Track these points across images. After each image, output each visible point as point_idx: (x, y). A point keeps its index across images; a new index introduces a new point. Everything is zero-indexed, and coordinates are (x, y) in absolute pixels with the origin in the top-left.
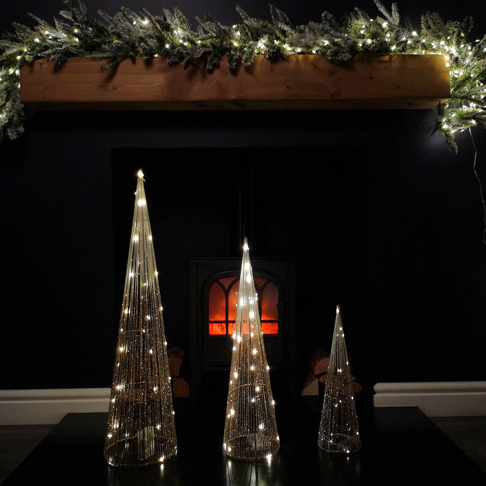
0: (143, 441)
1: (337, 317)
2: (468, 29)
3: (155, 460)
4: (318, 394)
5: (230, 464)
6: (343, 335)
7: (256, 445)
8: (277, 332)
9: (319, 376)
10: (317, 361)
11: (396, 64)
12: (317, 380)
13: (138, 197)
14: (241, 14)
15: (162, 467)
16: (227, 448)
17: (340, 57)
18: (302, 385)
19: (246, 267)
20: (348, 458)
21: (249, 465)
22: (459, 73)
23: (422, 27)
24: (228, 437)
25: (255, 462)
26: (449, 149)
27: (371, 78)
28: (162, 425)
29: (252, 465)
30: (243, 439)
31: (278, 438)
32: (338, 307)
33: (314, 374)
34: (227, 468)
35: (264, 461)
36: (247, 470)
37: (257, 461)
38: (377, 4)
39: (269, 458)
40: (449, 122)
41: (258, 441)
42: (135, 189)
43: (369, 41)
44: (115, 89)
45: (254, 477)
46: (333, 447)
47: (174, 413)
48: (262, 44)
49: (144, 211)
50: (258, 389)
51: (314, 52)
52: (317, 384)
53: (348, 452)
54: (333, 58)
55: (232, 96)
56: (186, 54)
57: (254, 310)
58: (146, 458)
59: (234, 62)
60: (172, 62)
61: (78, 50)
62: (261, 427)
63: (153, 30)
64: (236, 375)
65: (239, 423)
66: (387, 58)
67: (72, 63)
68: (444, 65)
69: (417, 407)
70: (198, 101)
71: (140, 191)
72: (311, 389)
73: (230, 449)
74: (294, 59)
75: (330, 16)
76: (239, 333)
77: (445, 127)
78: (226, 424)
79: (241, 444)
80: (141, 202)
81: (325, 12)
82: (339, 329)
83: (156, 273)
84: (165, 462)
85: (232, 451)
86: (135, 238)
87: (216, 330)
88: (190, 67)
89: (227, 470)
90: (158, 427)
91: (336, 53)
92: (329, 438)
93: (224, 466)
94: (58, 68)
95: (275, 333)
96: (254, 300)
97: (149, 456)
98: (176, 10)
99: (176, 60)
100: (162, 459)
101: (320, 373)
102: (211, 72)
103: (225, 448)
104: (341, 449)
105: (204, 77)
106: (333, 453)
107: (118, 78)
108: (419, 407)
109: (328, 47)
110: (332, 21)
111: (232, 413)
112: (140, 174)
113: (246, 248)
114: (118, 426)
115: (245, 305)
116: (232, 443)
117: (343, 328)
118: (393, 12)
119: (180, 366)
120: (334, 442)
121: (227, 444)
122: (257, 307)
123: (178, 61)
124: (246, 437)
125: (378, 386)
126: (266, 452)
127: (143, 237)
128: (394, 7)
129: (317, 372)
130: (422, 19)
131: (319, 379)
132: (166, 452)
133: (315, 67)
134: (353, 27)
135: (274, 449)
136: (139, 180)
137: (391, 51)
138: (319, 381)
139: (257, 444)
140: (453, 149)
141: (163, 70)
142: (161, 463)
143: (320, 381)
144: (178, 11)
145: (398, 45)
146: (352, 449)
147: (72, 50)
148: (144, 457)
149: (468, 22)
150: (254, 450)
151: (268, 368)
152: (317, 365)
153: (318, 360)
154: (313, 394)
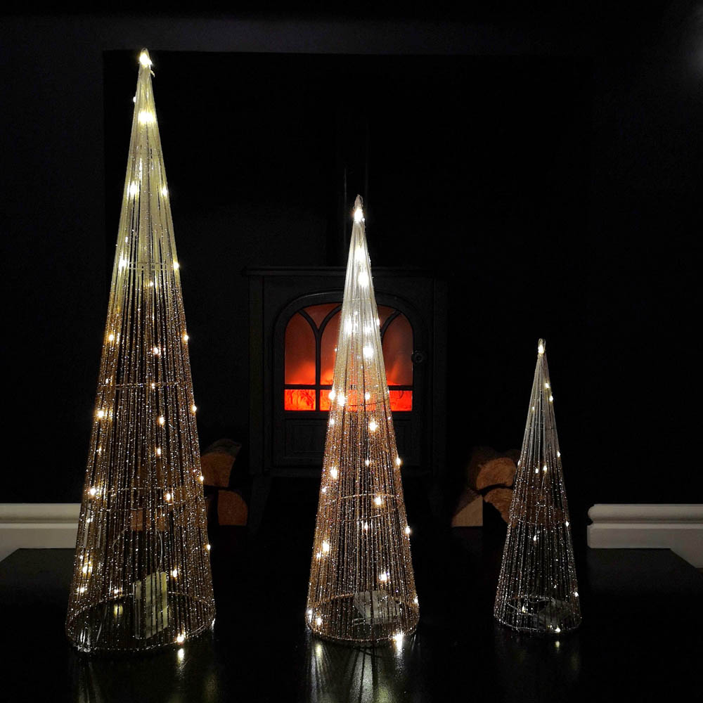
0: (143, 603)
1: (539, 363)
3: (166, 641)
4: (481, 524)
5: (319, 650)
6: (551, 399)
7: (372, 614)
8: (410, 409)
9: (484, 492)
10: (480, 466)
12: (481, 497)
13: (139, 107)
15: (181, 654)
16: (314, 618)
18: (452, 507)
19: (359, 255)
20: (558, 644)
21: (357, 656)
24: (317, 596)
25: (370, 648)
28: (182, 568)
29: (365, 653)
30: (347, 602)
31: (416, 601)
32: (541, 341)
33: (474, 489)
34: (313, 659)
35: (389, 646)
36: (355, 665)
37: (373, 647)
39: (399, 639)
41: (377, 604)
42: (133, 91)
45: (368, 680)
46: (527, 621)
47: (209, 547)
49: (150, 135)
50: (378, 501)
52: (481, 506)
53: (558, 630)
57: (372, 342)
58: (149, 636)
62: (384, 577)
64: (334, 473)
65: (338, 569)
69: (669, 549)
71: (144, 95)
72: (470, 515)
73: (319, 621)
76: (341, 389)
78: (314, 570)
79: (341, 611)
80: (146, 117)
82: (542, 386)
83: (176, 266)
84: (186, 645)
85: (324, 625)
86: (132, 190)
87: (298, 402)
89: (314, 664)
90: (175, 574)
92: (519, 603)
93: (307, 654)
95: (406, 410)
96: (372, 325)
97: (154, 633)
100: (180, 639)
101: (486, 486)
103: (310, 617)
104: (544, 625)
106: (528, 634)
108: (672, 550)
111: (324, 549)
112: (145, 60)
113: (359, 216)
114: (91, 570)
115: (354, 331)
116: (324, 608)
117: (552, 385)
119: (231, 467)
120: (529, 611)
121: (314, 611)
122: (379, 338)
124: (352, 599)
125: (597, 510)
126: (391, 627)
127: (148, 187)
129: (481, 484)
131: (483, 496)
132: (190, 623)
135: (409, 621)
136: (142, 71)
138: (484, 501)
139: (376, 613)
142: (178, 647)
143: (487, 501)
146: (565, 626)
148: (143, 635)
150: (369, 623)
151: (398, 462)
152: (481, 472)
153: (482, 464)
154: (473, 524)
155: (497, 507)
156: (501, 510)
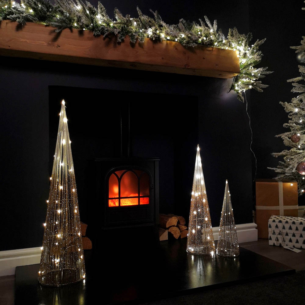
2: (250, 39)
4: (167, 239)
9: (168, 229)
11: (215, 53)
12: (167, 230)
13: (63, 117)
14: (139, 12)
17: (191, 45)
22: (244, 61)
23: (229, 35)
26: (239, 100)
27: (204, 58)
33: (165, 227)
38: (206, 19)
40: (238, 86)
43: (205, 38)
44: (59, 46)
48: (150, 32)
49: (67, 125)
51: (176, 40)
54: (187, 45)
55: (131, 60)
56: (106, 31)
59: (135, 40)
60: (97, 34)
61: (33, 18)
63: (82, 13)
66: (210, 49)
67: (29, 26)
68: (236, 56)
70: (110, 61)
71: (64, 113)
72: (164, 237)
74: (165, 42)
75: (184, 22)
77: (236, 88)
81: (182, 19)
86: (63, 142)
88: (107, 39)
91: (188, 43)
94: (19, 27)
95: (146, 204)
98: (100, 3)
99: (100, 33)
101: (169, 226)
102: (119, 43)
105: (115, 46)
107: (61, 40)
109: (184, 39)
110: (185, 24)
112: (63, 102)
118: (214, 24)
119: (86, 228)
123: (100, 34)
128: (215, 22)
129: (167, 226)
130: (229, 30)
133: (176, 49)
134: (194, 30)
136: (62, 106)
137: (214, 45)
138: (168, 231)
140: (242, 100)
141: (90, 39)
144: (101, 4)
145: (218, 42)
147: (29, 18)
149: (250, 35)
152: (167, 222)
154: (165, 239)
155: (172, 233)
156: (173, 234)
